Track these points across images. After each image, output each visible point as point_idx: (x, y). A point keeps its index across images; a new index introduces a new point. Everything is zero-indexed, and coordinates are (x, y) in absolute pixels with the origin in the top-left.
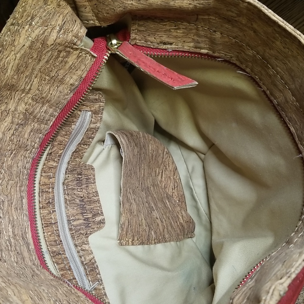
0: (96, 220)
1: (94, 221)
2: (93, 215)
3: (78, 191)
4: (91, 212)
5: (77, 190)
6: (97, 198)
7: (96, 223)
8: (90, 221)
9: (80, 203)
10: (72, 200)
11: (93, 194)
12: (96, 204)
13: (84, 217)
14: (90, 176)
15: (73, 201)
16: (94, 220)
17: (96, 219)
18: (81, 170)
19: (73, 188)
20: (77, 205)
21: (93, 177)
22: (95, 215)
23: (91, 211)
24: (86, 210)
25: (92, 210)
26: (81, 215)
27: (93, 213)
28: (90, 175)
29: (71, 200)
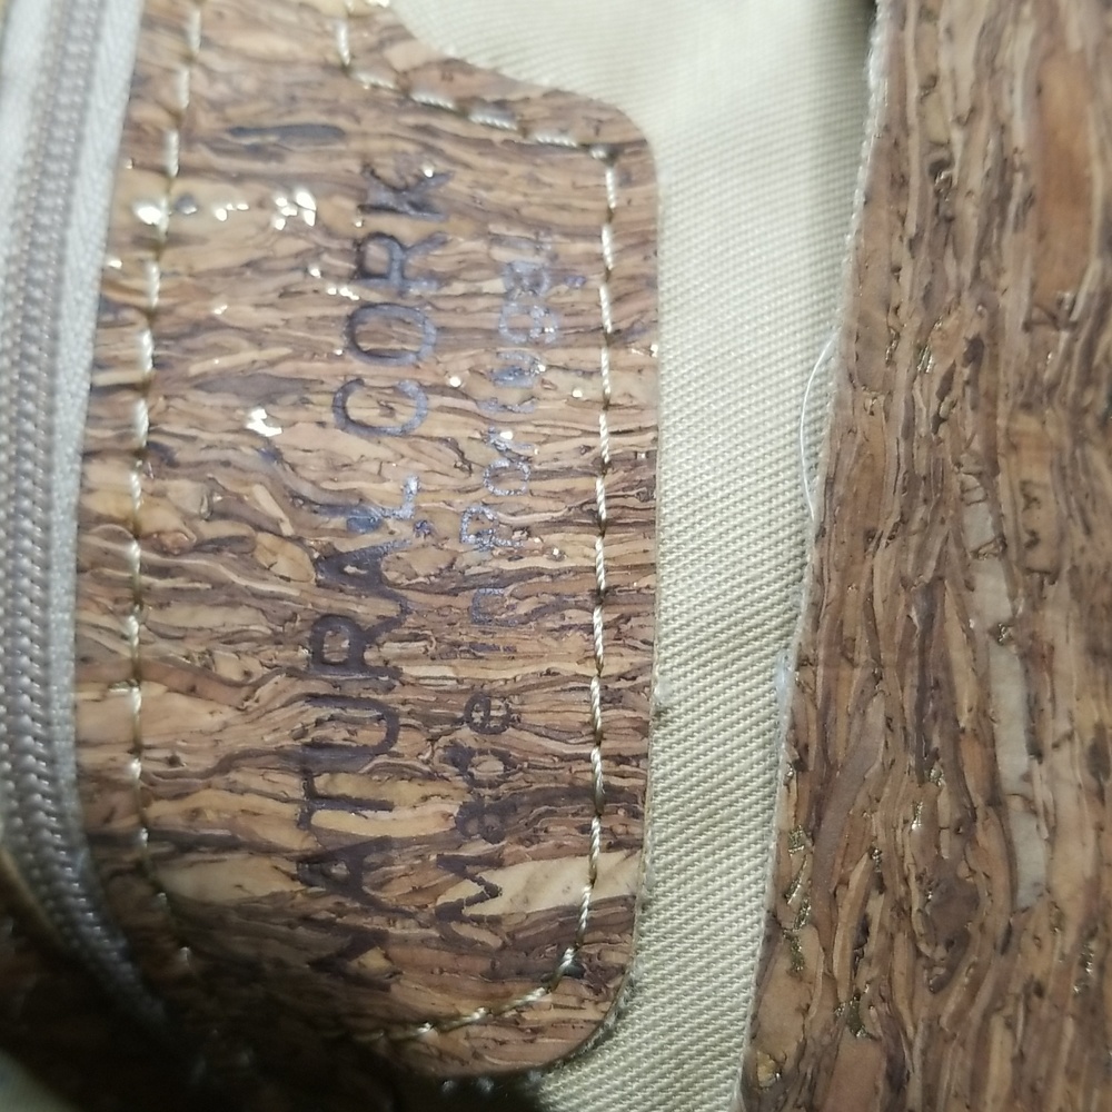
0: (491, 908)
1: (453, 912)
2: (470, 812)
3: (354, 414)
4: (460, 758)
5: (340, 408)
6: (629, 547)
7: (484, 951)
8: (388, 896)
9: (326, 602)
10: (200, 547)
11: (581, 483)
12: (575, 640)
13: (325, 818)
14: (580, 247)
15: (222, 568)
16: (469, 889)
17: (495, 877)
18: (429, 148)
19: (286, 369)
20: (261, 628)
21: (618, 253)
22: (505, 809)
23: (465, 735)
24: (389, 717)
25: (481, 729)
26: (292, 785)
27: (474, 783)
28: (572, 234)
29: (187, 538)
